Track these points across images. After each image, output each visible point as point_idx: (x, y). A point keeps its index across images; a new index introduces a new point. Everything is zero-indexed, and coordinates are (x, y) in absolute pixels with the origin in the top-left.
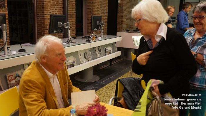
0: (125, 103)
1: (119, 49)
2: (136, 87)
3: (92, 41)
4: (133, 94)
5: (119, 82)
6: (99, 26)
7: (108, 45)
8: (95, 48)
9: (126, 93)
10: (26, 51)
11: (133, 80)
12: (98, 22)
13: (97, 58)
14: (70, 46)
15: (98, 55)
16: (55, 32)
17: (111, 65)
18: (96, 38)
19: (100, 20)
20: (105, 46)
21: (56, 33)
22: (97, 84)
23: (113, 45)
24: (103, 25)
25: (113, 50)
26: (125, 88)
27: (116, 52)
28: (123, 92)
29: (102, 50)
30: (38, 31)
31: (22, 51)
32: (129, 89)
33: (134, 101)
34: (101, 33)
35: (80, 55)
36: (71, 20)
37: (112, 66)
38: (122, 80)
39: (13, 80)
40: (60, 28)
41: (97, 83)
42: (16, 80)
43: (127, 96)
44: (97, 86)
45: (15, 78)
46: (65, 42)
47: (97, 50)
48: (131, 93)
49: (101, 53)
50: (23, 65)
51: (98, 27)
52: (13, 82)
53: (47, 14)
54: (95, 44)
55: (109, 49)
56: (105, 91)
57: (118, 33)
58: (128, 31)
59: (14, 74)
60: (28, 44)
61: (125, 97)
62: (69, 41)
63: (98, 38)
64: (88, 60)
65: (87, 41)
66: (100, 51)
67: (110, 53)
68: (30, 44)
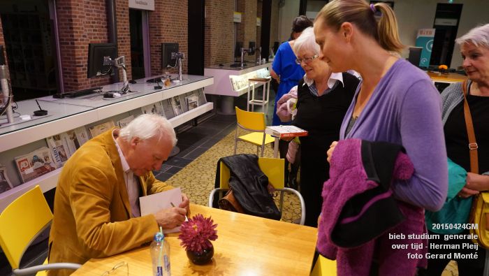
0: (236, 200)
1: (210, 98)
2: (250, 170)
3: (164, 88)
4: (248, 183)
5: (221, 163)
6: (174, 60)
7: (192, 93)
8: (170, 99)
9: (235, 183)
10: (49, 114)
11: (246, 158)
12: (173, 54)
13: (174, 116)
14: (127, 98)
15: (176, 110)
16: (98, 74)
17: (196, 125)
18: (171, 81)
19: (176, 51)
20: (186, 95)
21: (101, 76)
22: (176, 161)
23: (199, 91)
24: (182, 58)
25: (199, 100)
26: (232, 174)
27: (205, 103)
28: (230, 180)
29: (182, 102)
30: (63, 69)
31: (41, 113)
32: (239, 174)
33: (251, 196)
34: (178, 73)
36: (122, 48)
37: (198, 126)
38: (226, 160)
39: (29, 167)
40: (107, 67)
41: (176, 159)
42: (34, 167)
43: (237, 186)
44: (175, 164)
45: (33, 164)
46: (118, 92)
47: (173, 103)
48: (244, 183)
49: (180, 108)
50: (45, 139)
51: (173, 62)
52: (30, 171)
53: (79, 38)
54: (168, 93)
55: (194, 99)
56: (192, 172)
57: (206, 70)
58: (221, 66)
59: (30, 157)
60: (50, 98)
61: (234, 188)
62: (125, 90)
63: (175, 81)
65: (156, 88)
66: (178, 103)
67: (195, 106)
68: (54, 97)
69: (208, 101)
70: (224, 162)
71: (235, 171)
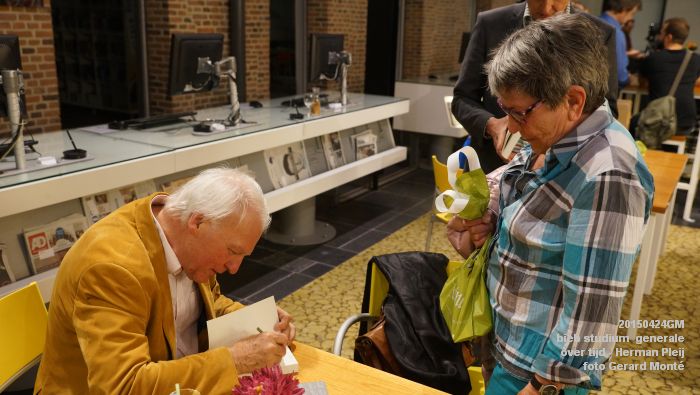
0: (388, 343)
1: (401, 137)
2: (426, 283)
3: (309, 116)
4: (416, 310)
5: (374, 266)
6: (333, 67)
7: (366, 127)
8: (321, 138)
9: (392, 307)
10: (88, 156)
11: (421, 259)
12: (331, 55)
13: (327, 168)
14: (237, 133)
15: (332, 160)
16: (188, 88)
17: (376, 187)
18: (325, 104)
19: (339, 48)
20: (355, 130)
21: (192, 92)
22: (325, 253)
23: (378, 127)
24: (347, 63)
25: (378, 142)
26: (392, 291)
27: (389, 147)
28: (386, 302)
29: (343, 144)
31: (75, 154)
32: (403, 291)
33: (417, 335)
34: (340, 90)
35: (271, 161)
36: (255, 42)
37: (379, 191)
38: (383, 260)
39: (46, 247)
40: (205, 76)
41: (328, 249)
42: (56, 247)
43: (396, 316)
44: (323, 259)
45: (53, 242)
46: (222, 122)
47: (327, 145)
48: (408, 308)
49: (340, 155)
50: (80, 199)
51: (332, 70)
52: (48, 253)
53: (178, 24)
54: (318, 125)
55: (369, 139)
56: (349, 276)
57: (399, 86)
58: (432, 78)
59: (50, 230)
60: (104, 129)
61: (389, 318)
62: (234, 119)
63: (331, 106)
64: (298, 178)
65: (293, 117)
66: (336, 146)
67: (370, 153)
68: (110, 127)
69: (398, 143)
70: (378, 265)
71: (397, 285)
